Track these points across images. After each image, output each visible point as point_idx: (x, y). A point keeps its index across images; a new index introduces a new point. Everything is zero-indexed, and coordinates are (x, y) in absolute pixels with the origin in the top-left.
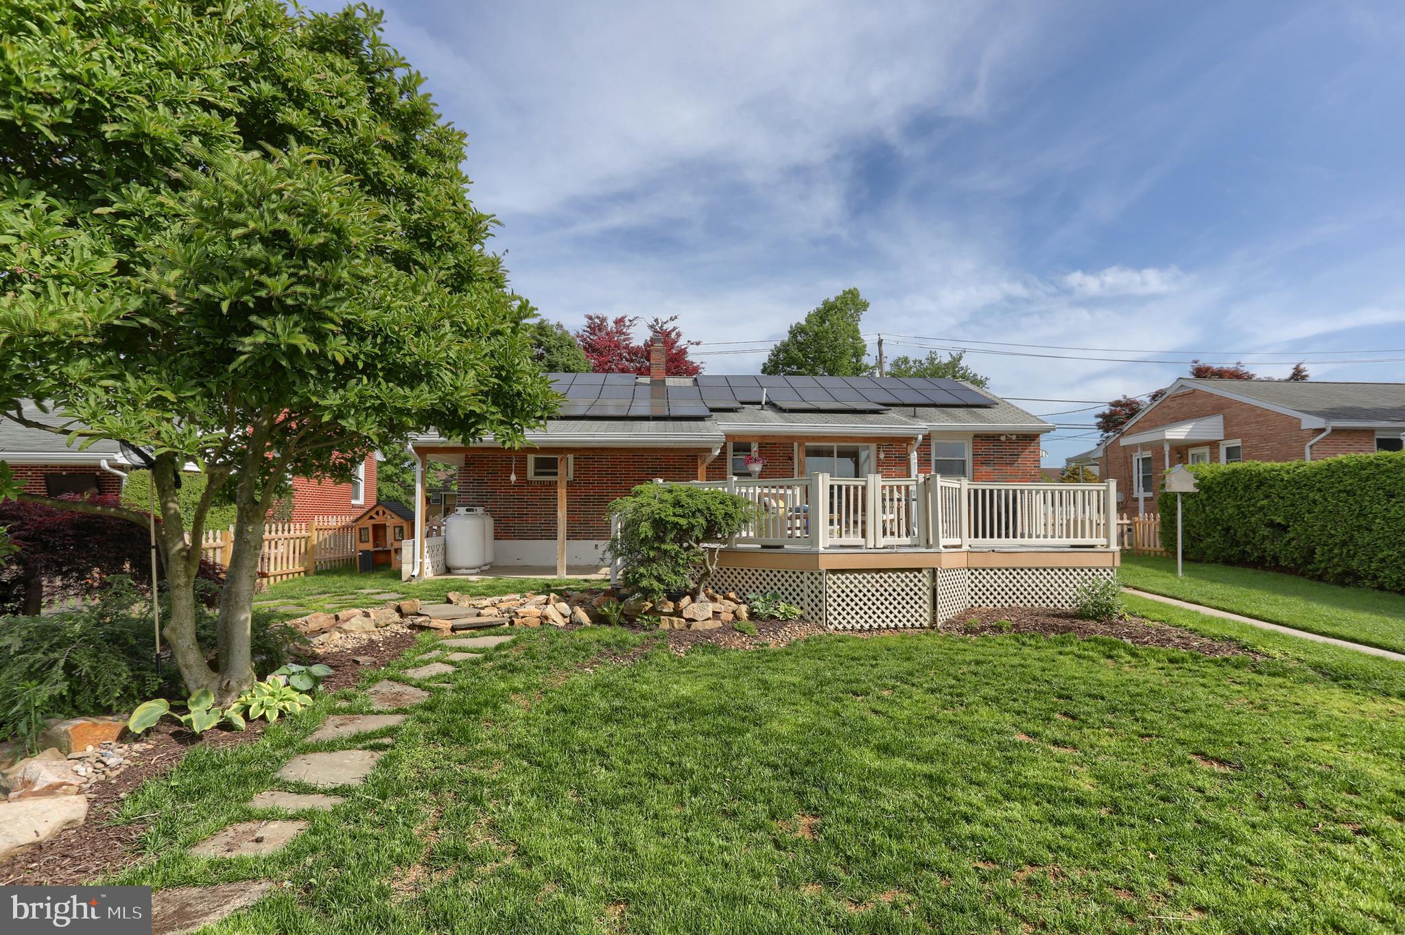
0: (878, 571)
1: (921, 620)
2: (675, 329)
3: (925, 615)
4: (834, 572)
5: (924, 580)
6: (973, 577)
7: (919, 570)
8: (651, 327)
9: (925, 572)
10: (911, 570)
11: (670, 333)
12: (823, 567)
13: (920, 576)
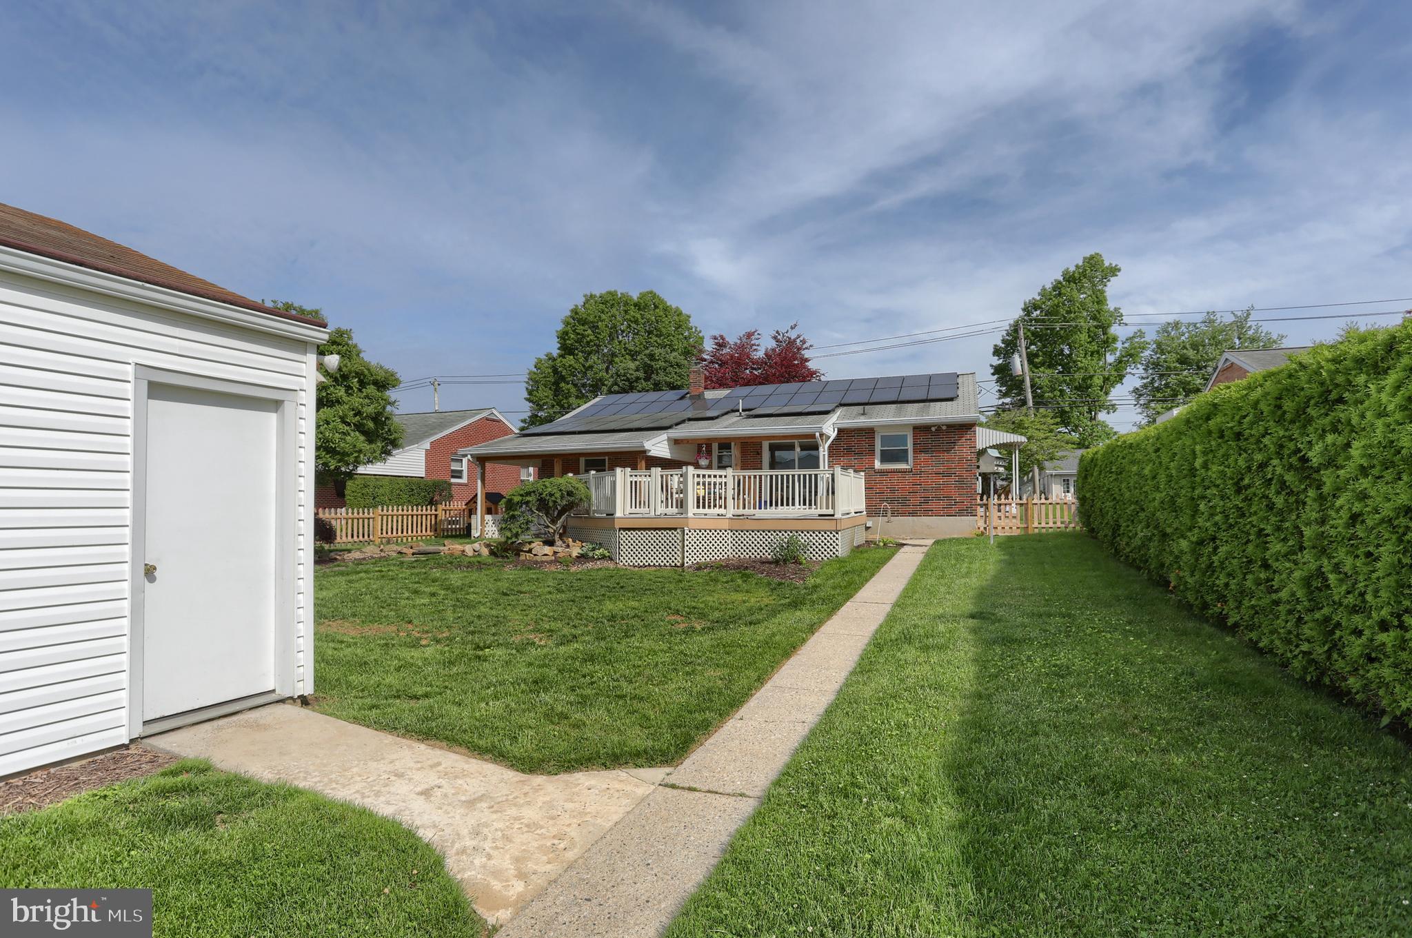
0: (655, 529)
1: (676, 561)
2: (799, 337)
3: (678, 558)
4: (624, 529)
5: (678, 536)
6: (734, 537)
7: (675, 529)
8: (775, 338)
9: (678, 530)
10: (670, 529)
11: (795, 340)
12: (617, 526)
13: (675, 533)
